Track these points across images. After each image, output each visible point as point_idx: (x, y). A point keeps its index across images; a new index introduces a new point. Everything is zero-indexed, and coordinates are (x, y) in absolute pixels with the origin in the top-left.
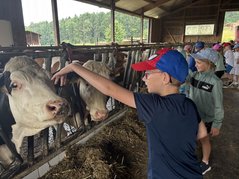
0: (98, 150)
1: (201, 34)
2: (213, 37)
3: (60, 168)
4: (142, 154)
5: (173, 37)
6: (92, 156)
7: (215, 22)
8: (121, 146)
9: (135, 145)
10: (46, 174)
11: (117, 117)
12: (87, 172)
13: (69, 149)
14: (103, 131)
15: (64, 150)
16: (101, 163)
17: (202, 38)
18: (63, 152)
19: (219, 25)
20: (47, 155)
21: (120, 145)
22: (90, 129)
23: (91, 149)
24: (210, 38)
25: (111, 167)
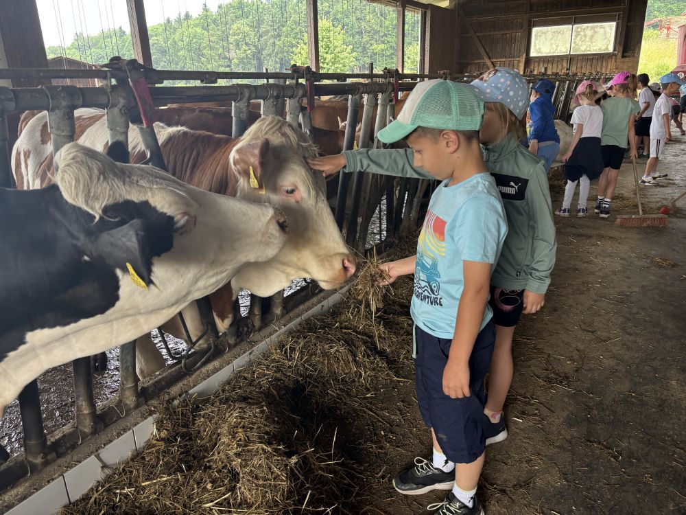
0: (258, 410)
1: (576, 51)
2: (613, 60)
3: (138, 470)
4: (396, 418)
5: (492, 63)
6: (235, 430)
7: (617, 13)
8: (331, 395)
9: (376, 389)
10: (92, 489)
11: (323, 306)
12: (219, 481)
13: (167, 409)
14: (276, 349)
15: (151, 413)
16: (264, 451)
17: (579, 65)
18: (146, 418)
19: (630, 24)
20: (90, 431)
21: (329, 392)
22: (236, 345)
23: (235, 406)
24: (604, 64)
25: (296, 464)
